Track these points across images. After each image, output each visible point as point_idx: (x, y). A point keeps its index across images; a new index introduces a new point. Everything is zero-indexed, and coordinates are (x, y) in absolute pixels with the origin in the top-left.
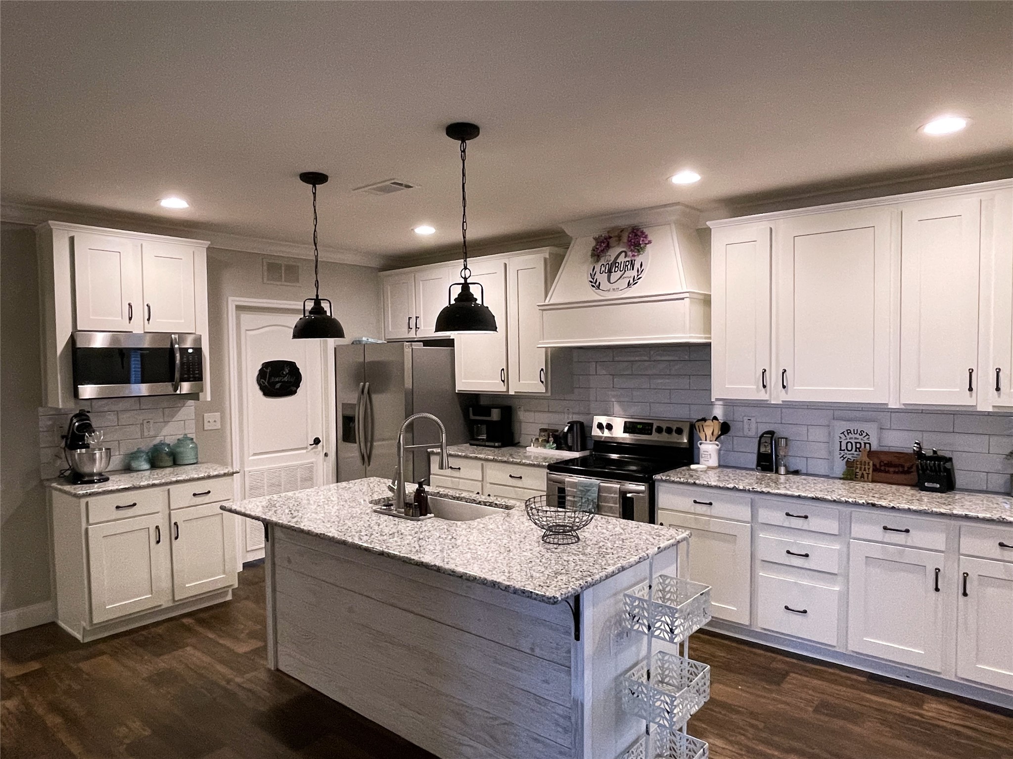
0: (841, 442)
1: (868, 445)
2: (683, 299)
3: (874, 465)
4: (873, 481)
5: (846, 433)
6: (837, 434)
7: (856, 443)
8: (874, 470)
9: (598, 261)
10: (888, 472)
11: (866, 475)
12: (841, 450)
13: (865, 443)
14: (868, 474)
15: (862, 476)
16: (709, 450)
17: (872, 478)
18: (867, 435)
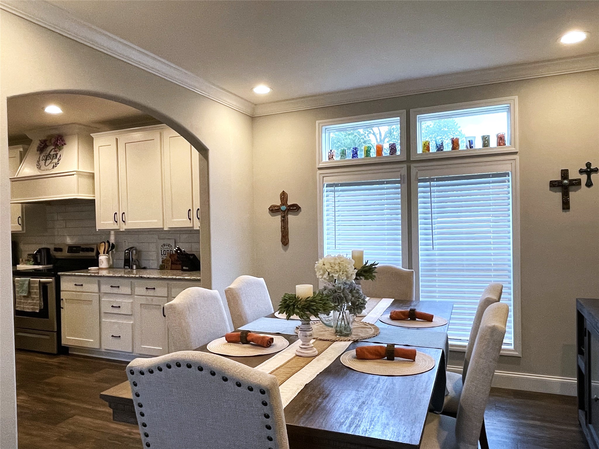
0: (161, 251)
1: (171, 251)
2: (73, 175)
3: (172, 261)
4: (171, 269)
5: (163, 246)
6: (160, 246)
7: (167, 250)
8: (172, 264)
9: (41, 154)
10: (177, 264)
11: (168, 267)
12: (162, 255)
13: (170, 250)
14: (169, 266)
15: (167, 267)
16: (103, 258)
17: (171, 268)
18: (171, 246)
